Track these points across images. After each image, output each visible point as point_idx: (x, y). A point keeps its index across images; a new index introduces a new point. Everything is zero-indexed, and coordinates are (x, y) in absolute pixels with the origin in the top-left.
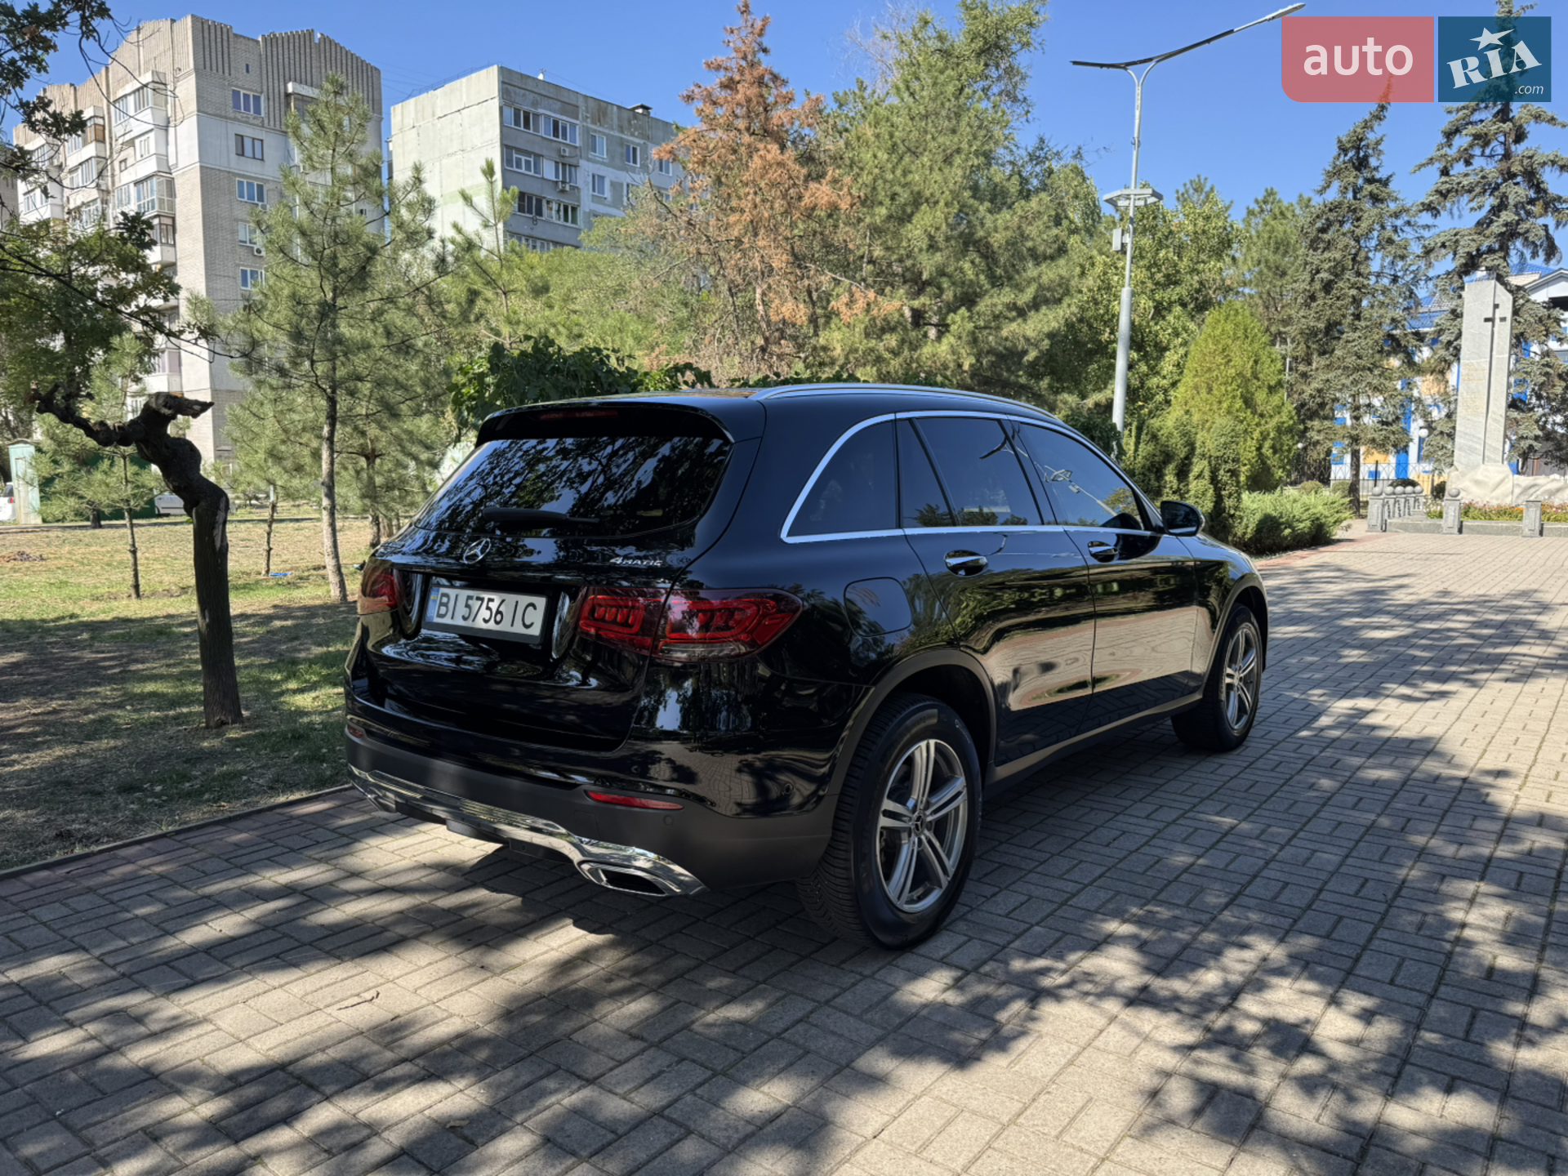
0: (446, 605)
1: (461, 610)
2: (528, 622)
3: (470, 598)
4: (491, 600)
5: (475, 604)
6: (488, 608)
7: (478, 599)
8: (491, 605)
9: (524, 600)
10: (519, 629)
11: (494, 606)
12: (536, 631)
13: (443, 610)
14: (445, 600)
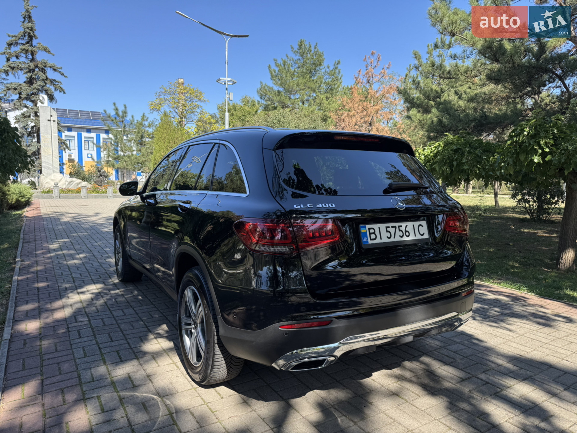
0: (374, 233)
1: (385, 235)
2: (422, 233)
3: (387, 227)
4: (400, 226)
5: (392, 230)
6: (400, 230)
7: (392, 227)
8: (401, 228)
9: (416, 224)
10: (419, 237)
11: (403, 229)
12: (426, 236)
13: (373, 236)
14: (372, 231)
